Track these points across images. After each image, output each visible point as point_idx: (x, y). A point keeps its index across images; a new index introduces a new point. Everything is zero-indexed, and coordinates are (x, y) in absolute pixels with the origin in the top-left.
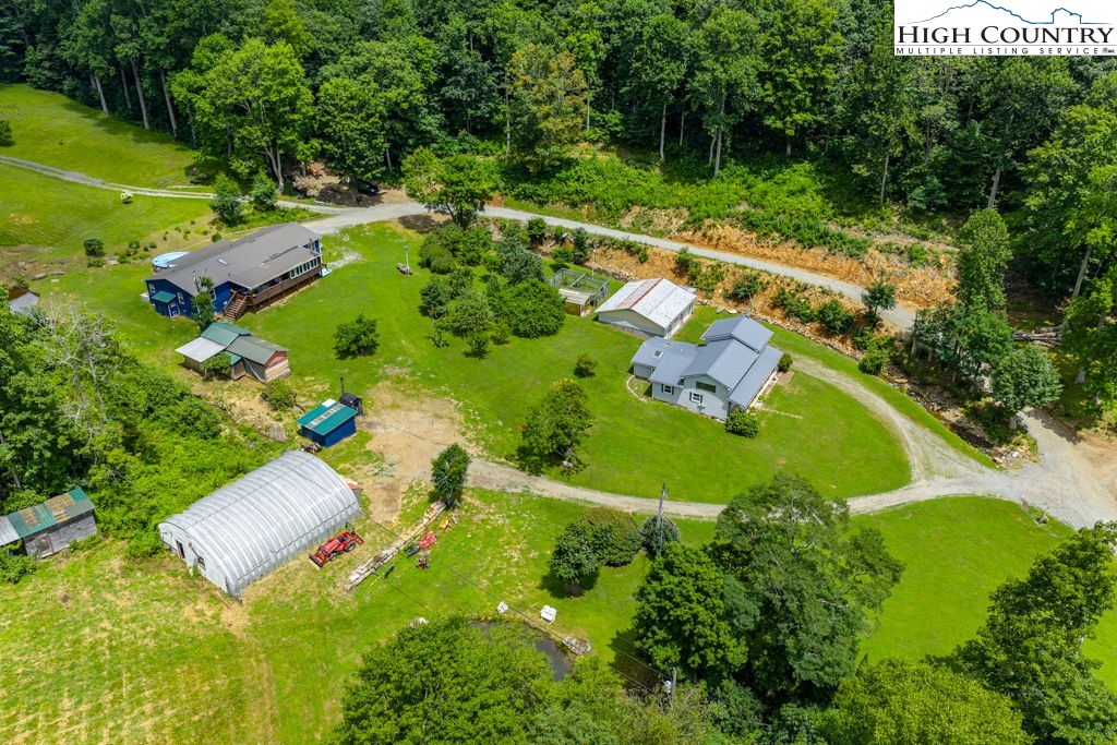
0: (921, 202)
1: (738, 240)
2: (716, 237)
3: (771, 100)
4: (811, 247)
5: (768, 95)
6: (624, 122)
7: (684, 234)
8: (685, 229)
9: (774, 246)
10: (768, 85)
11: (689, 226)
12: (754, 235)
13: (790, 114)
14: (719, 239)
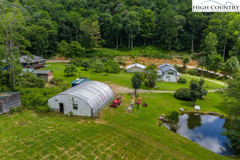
0: (179, 48)
1: (144, 59)
2: (139, 60)
3: (143, 31)
4: (161, 59)
5: (142, 30)
6: (106, 42)
7: (131, 60)
8: (131, 59)
9: (153, 59)
10: (142, 28)
11: (132, 58)
12: (147, 58)
13: (148, 33)
14: (140, 60)
